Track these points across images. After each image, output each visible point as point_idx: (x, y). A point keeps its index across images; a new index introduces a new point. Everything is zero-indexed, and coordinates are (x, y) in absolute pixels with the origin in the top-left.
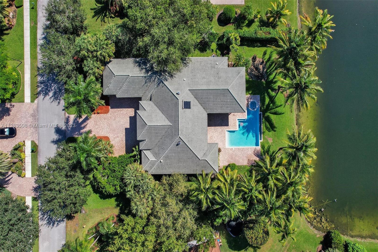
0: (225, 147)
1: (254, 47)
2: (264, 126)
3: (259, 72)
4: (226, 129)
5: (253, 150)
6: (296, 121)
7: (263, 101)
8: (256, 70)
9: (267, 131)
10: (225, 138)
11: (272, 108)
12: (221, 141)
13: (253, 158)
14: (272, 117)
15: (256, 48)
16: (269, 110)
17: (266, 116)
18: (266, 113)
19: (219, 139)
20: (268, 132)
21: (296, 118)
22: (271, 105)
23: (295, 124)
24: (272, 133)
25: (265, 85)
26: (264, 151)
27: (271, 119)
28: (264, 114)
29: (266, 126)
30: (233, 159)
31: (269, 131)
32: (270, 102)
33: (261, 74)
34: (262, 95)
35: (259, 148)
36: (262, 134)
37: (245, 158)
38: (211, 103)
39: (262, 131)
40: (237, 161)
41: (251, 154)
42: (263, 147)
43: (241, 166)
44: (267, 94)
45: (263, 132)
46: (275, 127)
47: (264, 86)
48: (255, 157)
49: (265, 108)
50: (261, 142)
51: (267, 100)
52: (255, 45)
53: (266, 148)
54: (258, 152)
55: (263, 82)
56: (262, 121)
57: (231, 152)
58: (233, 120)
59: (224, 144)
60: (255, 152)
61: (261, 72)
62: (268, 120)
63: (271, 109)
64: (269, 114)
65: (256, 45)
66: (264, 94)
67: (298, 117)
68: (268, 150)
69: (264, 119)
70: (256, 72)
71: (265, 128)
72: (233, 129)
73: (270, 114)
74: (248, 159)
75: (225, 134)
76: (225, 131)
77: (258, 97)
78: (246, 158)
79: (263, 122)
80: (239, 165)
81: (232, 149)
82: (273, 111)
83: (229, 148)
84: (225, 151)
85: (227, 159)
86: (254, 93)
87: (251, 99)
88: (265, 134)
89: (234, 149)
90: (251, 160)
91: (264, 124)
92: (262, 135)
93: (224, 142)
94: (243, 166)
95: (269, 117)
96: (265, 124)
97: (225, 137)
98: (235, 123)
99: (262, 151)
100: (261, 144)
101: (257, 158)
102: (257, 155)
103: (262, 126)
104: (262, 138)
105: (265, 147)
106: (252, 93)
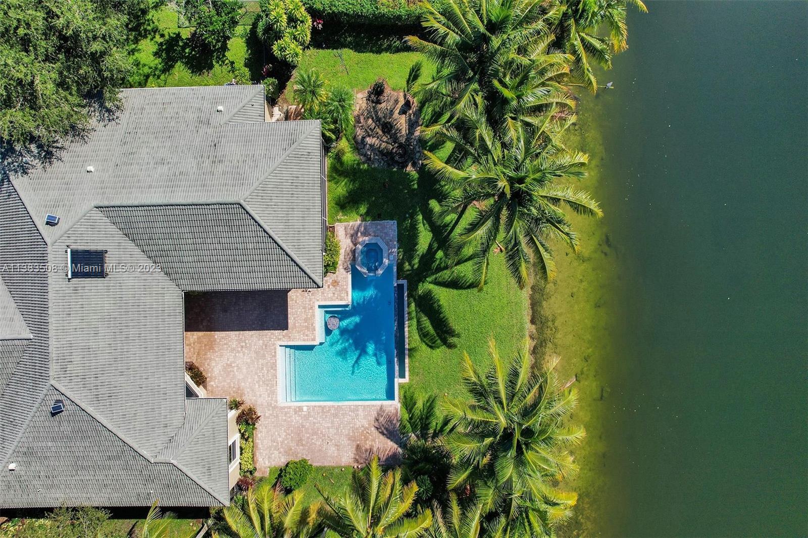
0: (276, 401)
1: (379, 52)
2: (415, 326)
3: (395, 139)
4: (279, 339)
5: (374, 414)
6: (532, 308)
7: (408, 240)
8: (384, 132)
9: (424, 347)
10: (275, 370)
11: (443, 265)
12: (263, 382)
13: (374, 440)
14: (444, 296)
15: (386, 56)
16: (433, 274)
17: (420, 292)
18: (421, 284)
19: (256, 373)
20: (429, 349)
21: (532, 297)
22: (440, 254)
23: (527, 319)
24: (441, 352)
25: (416, 186)
26: (411, 418)
27: (439, 306)
28: (413, 287)
29: (420, 328)
30: (302, 445)
31: (431, 347)
32: (435, 245)
33: (401, 146)
34: (405, 219)
35: (395, 406)
36: (407, 357)
37: (345, 441)
38: (186, 253)
39: (407, 346)
40: (320, 450)
41: (366, 428)
42: (409, 403)
43: (334, 468)
44: (424, 218)
45: (410, 350)
46: (451, 333)
47: (415, 189)
48: (382, 437)
49: (416, 266)
50: (401, 386)
51: (425, 238)
52: (381, 45)
53: (420, 404)
54: (391, 421)
55: (408, 174)
56: (406, 309)
57: (296, 419)
58: (305, 308)
59: (273, 393)
60: (381, 419)
61: (403, 140)
62: (428, 306)
63: (439, 269)
64: (431, 286)
65: (386, 44)
66: (412, 216)
67: (537, 296)
68: (428, 412)
69: (413, 305)
70: (385, 139)
71: (417, 337)
72: (304, 340)
73: (436, 287)
74: (358, 446)
75: (275, 356)
76: (275, 349)
77: (391, 227)
78: (349, 439)
79: (409, 313)
80: (326, 464)
81: (301, 409)
82: (446, 275)
83: (290, 407)
84: (277, 416)
85: (282, 442)
86: (375, 214)
87: (365, 234)
88: (417, 355)
89: (305, 409)
90: (368, 447)
91: (414, 322)
92: (407, 361)
93: (270, 384)
94: (337, 467)
95: (432, 298)
96: (418, 322)
97: (274, 366)
98: (309, 321)
99: (406, 416)
100: (402, 393)
101: (389, 441)
102: (387, 429)
103: (406, 329)
104: (407, 369)
105: (415, 404)
106: (367, 214)
